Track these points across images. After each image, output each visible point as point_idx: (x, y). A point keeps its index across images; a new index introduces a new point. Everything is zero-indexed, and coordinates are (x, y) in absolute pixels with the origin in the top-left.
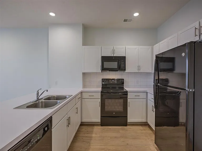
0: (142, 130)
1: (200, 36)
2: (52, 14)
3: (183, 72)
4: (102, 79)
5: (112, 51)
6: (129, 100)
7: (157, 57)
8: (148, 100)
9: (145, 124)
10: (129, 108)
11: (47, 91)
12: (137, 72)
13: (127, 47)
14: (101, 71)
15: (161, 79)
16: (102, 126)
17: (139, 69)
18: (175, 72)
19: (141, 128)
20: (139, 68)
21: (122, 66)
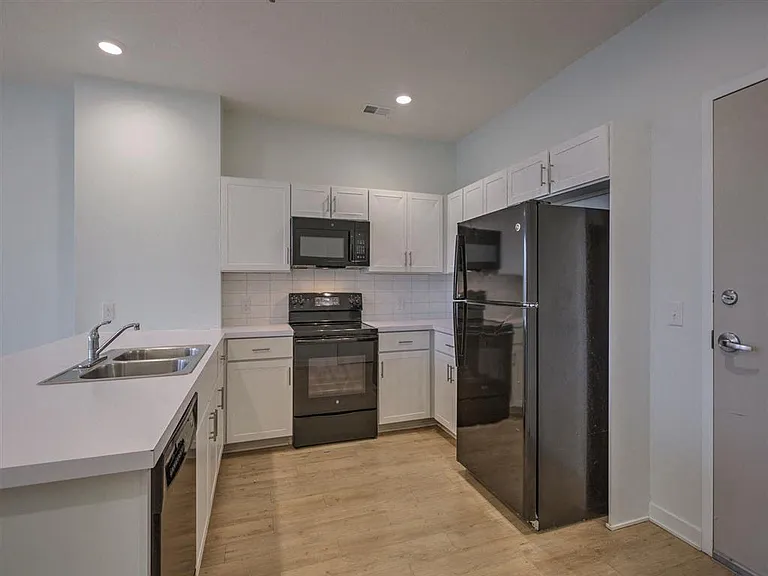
0: (419, 441)
1: (550, 185)
2: (110, 48)
3: (517, 272)
4: (291, 295)
5: (326, 204)
6: (381, 358)
7: (461, 228)
8: (436, 352)
9: (431, 425)
10: (381, 381)
11: (137, 327)
12: (403, 271)
13: (374, 192)
14: (289, 266)
15: (470, 291)
16: (297, 448)
17: (409, 262)
18: (501, 271)
19: (416, 436)
20: (408, 258)
21: (359, 250)
